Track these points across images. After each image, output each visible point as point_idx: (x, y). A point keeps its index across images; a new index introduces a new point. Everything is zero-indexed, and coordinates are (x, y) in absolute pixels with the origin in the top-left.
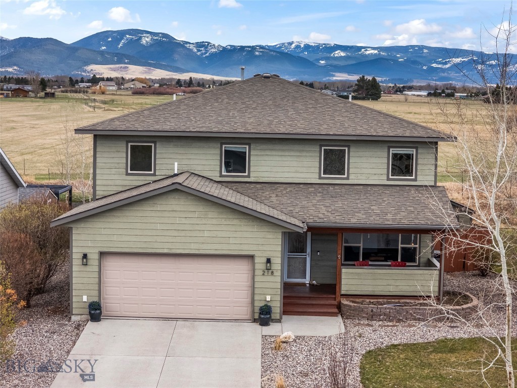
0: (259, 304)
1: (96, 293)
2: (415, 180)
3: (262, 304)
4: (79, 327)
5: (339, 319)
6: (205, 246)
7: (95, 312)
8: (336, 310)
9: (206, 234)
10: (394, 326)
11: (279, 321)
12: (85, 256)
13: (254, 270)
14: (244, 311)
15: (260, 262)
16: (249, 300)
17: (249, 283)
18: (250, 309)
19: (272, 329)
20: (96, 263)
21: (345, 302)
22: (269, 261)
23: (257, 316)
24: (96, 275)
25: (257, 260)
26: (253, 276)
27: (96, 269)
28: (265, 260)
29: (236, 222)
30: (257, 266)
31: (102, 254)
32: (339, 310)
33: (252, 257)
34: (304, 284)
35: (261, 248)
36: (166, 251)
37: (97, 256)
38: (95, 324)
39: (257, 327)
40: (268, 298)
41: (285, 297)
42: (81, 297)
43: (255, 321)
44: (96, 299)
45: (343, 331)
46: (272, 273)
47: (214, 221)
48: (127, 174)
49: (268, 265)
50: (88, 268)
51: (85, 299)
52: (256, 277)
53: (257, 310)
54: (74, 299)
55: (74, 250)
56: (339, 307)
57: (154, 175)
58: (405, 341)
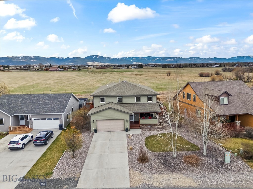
0: (125, 128)
1: (96, 127)
2: (153, 102)
3: (126, 128)
4: (93, 134)
5: (140, 129)
7: (96, 131)
8: (139, 127)
9: (116, 116)
10: (150, 131)
11: (129, 131)
12: (93, 121)
13: (124, 122)
15: (125, 120)
17: (124, 124)
18: (124, 129)
19: (128, 133)
20: (95, 122)
21: (141, 126)
22: (127, 120)
23: (125, 130)
24: (96, 124)
29: (121, 113)
31: (96, 120)
32: (140, 127)
33: (124, 119)
34: (133, 121)
36: (108, 119)
37: (95, 121)
38: (96, 133)
39: (125, 132)
40: (127, 127)
41: (130, 125)
43: (125, 131)
44: (96, 129)
45: (141, 132)
46: (128, 122)
47: (117, 113)
48: (100, 103)
51: (94, 128)
53: (125, 129)
54: (92, 129)
55: (91, 120)
56: (140, 126)
57: (105, 103)
58: (153, 135)
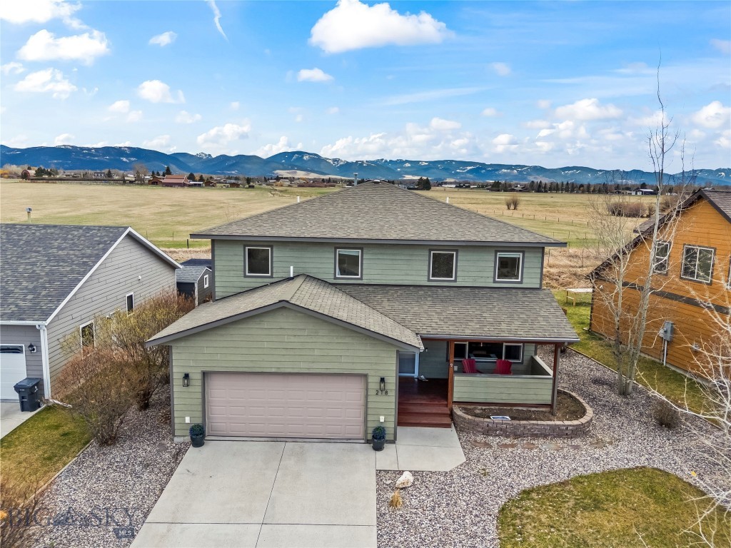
0: (372, 425)
1: (199, 414)
2: (521, 282)
3: (375, 425)
4: (178, 456)
5: (452, 433)
6: (315, 366)
7: (198, 436)
9: (317, 352)
10: (513, 446)
11: (393, 442)
12: (186, 376)
13: (367, 390)
14: (358, 431)
15: (374, 383)
16: (362, 419)
17: (362, 402)
18: (362, 429)
19: (386, 458)
20: (199, 383)
21: (458, 412)
22: (382, 380)
23: (370, 437)
24: (199, 396)
25: (370, 380)
26: (367, 396)
27: (199, 389)
28: (378, 380)
29: (348, 340)
30: (370, 386)
31: (205, 374)
32: (451, 420)
33: (366, 376)
34: (413, 379)
35: (374, 367)
36: (273, 370)
37: (199, 376)
38: (197, 449)
39: (369, 446)
40: (382, 419)
42: (185, 418)
43: (368, 442)
44: (199, 421)
45: (464, 459)
46: (386, 393)
47: (325, 340)
48: (245, 276)
49: (382, 385)
50: (190, 389)
51: (187, 420)
52: (369, 397)
53: (370, 431)
54: (176, 421)
55: (175, 370)
56: (452, 415)
57: (272, 277)
